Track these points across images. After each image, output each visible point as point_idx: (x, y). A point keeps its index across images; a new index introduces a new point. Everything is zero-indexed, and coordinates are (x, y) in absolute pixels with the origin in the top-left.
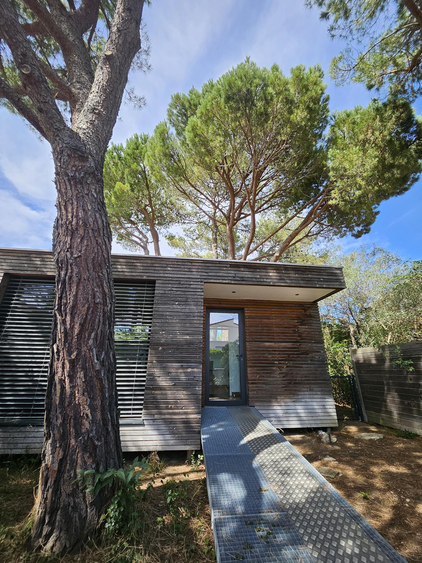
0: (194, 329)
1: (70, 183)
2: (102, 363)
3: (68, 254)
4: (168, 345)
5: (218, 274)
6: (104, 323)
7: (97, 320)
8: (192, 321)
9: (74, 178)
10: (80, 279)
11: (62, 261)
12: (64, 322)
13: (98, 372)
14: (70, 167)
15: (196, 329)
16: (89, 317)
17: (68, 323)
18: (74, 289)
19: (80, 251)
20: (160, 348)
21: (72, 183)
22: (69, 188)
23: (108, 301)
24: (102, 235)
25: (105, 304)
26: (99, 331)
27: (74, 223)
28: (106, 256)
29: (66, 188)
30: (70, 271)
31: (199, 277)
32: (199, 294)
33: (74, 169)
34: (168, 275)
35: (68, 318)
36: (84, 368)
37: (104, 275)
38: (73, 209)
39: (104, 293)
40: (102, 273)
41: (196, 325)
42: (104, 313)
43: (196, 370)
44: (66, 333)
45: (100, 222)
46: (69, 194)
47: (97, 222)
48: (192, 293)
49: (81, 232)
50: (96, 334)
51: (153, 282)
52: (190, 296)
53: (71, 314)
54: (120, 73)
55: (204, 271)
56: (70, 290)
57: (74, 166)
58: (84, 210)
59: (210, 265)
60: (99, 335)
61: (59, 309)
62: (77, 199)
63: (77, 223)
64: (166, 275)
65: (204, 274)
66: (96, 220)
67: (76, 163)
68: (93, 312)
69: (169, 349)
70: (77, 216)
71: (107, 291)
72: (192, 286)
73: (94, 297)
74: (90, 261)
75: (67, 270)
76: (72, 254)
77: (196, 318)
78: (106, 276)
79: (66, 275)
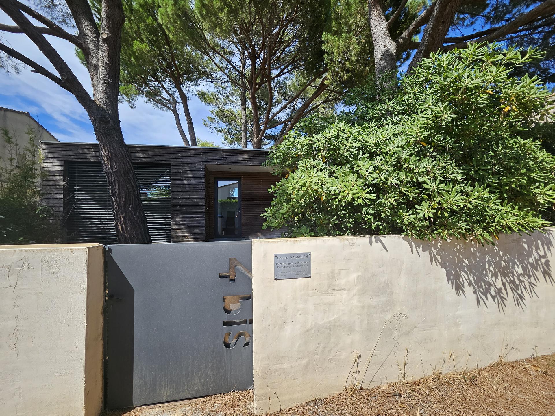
0: (199, 195)
1: (103, 136)
2: (138, 217)
3: (111, 170)
4: (183, 205)
5: (215, 158)
6: (135, 200)
7: (131, 199)
8: (198, 190)
9: (105, 133)
10: (119, 181)
11: (108, 173)
12: (116, 201)
13: (137, 221)
14: (101, 128)
15: (200, 195)
16: (127, 198)
17: (118, 201)
18: (117, 186)
19: (116, 169)
20: (178, 207)
21: (104, 135)
22: (103, 138)
23: (135, 189)
24: (125, 158)
25: (134, 191)
26: (133, 204)
27: (110, 155)
28: (129, 168)
29: (102, 138)
30: (113, 178)
31: (201, 160)
32: (202, 172)
33: (104, 129)
34: (180, 160)
35: (118, 199)
36: (129, 219)
37: (131, 177)
38: (107, 148)
39: (133, 187)
40: (129, 176)
41: (200, 193)
42: (135, 195)
43: (201, 218)
44: (118, 205)
45: (123, 152)
46: (104, 141)
47: (121, 153)
48: (197, 172)
49: (114, 159)
50: (132, 205)
51: (170, 164)
52: (195, 174)
53: (119, 197)
54: (115, 48)
55: (204, 156)
56: (116, 186)
57: (104, 127)
58: (113, 148)
59: (209, 151)
60: (134, 206)
61: (113, 195)
62: (109, 143)
63: (111, 155)
64: (178, 160)
65: (204, 158)
66: (120, 152)
67: (104, 126)
68: (128, 195)
69: (184, 207)
70: (111, 152)
71: (133, 185)
72: (196, 167)
73: (128, 189)
74: (122, 172)
75: (112, 177)
76: (112, 170)
77: (200, 188)
78: (132, 178)
79: (112, 179)
